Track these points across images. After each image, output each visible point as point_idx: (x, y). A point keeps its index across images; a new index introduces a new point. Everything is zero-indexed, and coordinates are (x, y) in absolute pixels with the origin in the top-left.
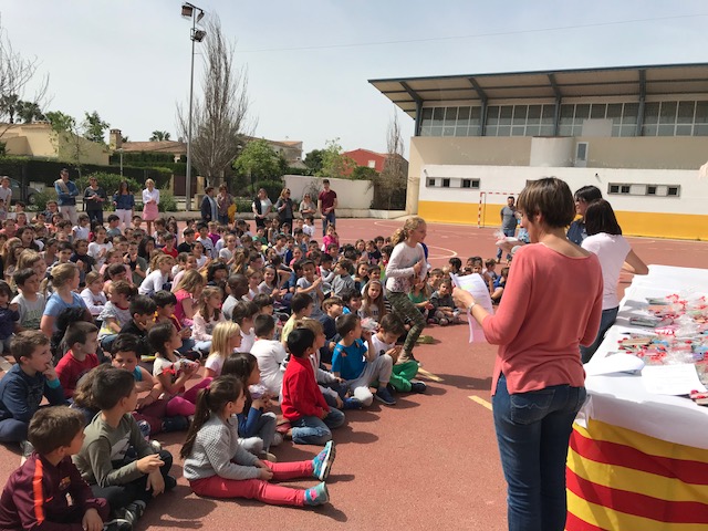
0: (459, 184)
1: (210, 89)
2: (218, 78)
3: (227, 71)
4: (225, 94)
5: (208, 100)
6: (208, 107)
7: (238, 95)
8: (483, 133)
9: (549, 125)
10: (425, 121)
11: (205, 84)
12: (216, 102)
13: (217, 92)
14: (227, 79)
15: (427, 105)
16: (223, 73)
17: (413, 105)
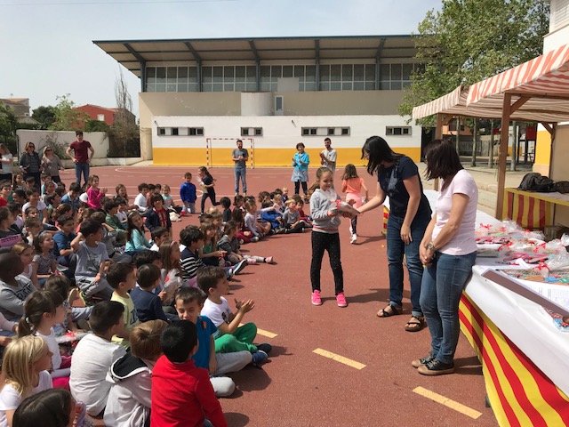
0: (186, 132)
8: (201, 89)
9: (253, 83)
10: (149, 79)
15: (149, 65)
17: (138, 65)
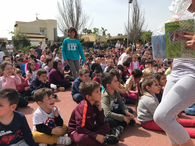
1: (134, 17)
2: (136, 14)
3: (139, 11)
4: (138, 18)
5: (133, 20)
6: (133, 22)
7: (142, 18)
11: (132, 16)
12: (136, 21)
13: (136, 18)
14: (139, 13)
16: (138, 12)
